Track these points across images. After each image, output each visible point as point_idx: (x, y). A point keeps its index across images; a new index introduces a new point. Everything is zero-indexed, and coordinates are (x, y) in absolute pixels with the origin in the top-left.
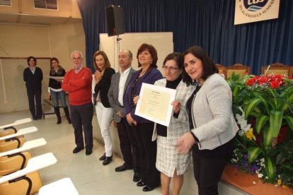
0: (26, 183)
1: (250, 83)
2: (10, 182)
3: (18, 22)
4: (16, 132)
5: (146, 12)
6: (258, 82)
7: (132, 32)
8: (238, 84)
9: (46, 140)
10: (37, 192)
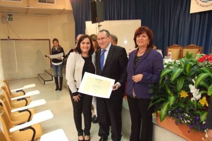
0: (31, 131)
1: (201, 60)
2: (21, 130)
3: (26, 13)
4: (24, 94)
5: (120, 5)
6: (208, 60)
7: (110, 20)
9: (46, 100)
10: (39, 138)
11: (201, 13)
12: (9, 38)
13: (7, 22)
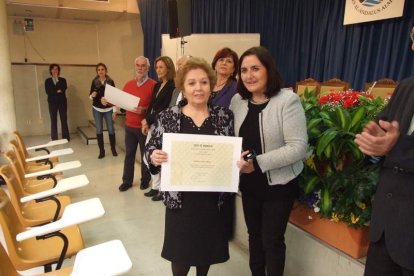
0: (53, 204)
2: (38, 201)
3: (58, 17)
4: (49, 153)
7: (207, 31)
8: (310, 102)
11: (362, 25)
12: (26, 60)
13: (24, 34)
